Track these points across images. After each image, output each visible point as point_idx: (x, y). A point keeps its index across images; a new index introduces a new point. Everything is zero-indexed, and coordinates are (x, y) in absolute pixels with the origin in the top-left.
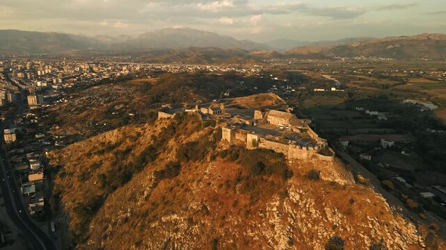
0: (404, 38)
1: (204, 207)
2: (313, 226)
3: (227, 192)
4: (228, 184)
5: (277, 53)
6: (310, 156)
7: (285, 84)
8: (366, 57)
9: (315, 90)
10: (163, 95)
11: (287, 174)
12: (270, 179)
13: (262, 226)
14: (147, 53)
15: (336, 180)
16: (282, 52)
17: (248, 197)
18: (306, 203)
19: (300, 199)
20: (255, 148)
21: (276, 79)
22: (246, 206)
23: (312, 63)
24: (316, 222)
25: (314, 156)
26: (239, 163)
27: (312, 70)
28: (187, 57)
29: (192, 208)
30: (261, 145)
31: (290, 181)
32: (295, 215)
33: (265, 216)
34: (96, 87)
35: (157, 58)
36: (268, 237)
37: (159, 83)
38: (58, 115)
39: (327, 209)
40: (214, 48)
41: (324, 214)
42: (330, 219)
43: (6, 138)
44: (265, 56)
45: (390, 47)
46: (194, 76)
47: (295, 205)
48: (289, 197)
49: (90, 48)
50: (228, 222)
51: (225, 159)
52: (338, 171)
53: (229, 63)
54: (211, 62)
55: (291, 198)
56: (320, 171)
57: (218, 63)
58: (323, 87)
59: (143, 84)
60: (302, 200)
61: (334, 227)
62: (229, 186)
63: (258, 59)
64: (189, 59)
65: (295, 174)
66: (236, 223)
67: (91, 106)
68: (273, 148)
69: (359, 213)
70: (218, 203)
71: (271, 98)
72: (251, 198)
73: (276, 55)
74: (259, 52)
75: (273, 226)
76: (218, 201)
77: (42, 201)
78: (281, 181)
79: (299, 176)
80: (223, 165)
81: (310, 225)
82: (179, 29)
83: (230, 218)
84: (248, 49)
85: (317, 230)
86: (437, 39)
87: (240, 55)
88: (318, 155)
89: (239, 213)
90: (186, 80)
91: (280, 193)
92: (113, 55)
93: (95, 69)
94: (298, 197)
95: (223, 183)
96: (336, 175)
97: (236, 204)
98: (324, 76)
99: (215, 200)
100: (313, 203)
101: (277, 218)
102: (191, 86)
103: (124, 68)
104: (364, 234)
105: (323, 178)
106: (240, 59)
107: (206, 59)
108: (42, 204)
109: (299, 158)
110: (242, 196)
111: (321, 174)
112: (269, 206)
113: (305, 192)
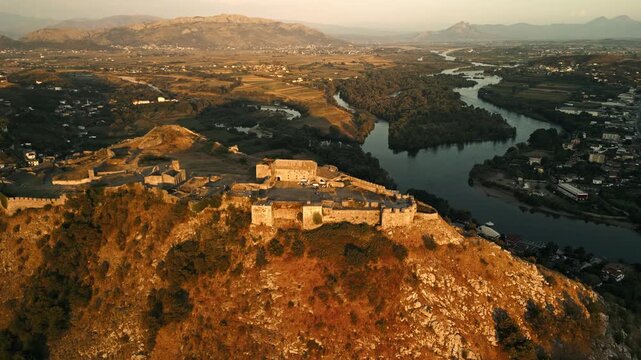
0: (200, 19)
1: (311, 344)
2: (469, 307)
3: (329, 307)
4: (320, 293)
8: (160, 45)
9: (135, 103)
12: (379, 265)
13: (415, 334)
15: (451, 241)
17: (367, 301)
18: (446, 283)
19: (437, 279)
20: (318, 226)
21: (58, 89)
22: (371, 316)
24: (469, 301)
25: (416, 218)
26: (312, 255)
30: (326, 219)
31: (409, 260)
32: (444, 301)
33: (411, 319)
36: (430, 345)
39: (471, 281)
41: (471, 288)
42: (480, 291)
45: (186, 31)
47: (435, 289)
48: (421, 281)
50: (361, 351)
51: (284, 255)
52: (449, 229)
55: (425, 282)
58: (142, 96)
60: (440, 281)
61: (490, 299)
65: (409, 248)
66: (373, 347)
68: (348, 219)
69: (496, 272)
70: (326, 328)
72: (372, 301)
75: (429, 328)
76: (325, 325)
78: (396, 262)
79: (414, 250)
80: (290, 266)
81: (465, 308)
83: (361, 343)
85: (476, 310)
86: (238, 21)
88: (421, 215)
89: (368, 331)
91: (407, 281)
94: (433, 277)
95: (311, 294)
96: (449, 234)
97: (354, 318)
98: (124, 78)
99: (319, 326)
100: (454, 279)
101: (430, 315)
104: (514, 294)
105: (438, 242)
109: (400, 225)
111: (434, 238)
112: (406, 303)
113: (436, 268)
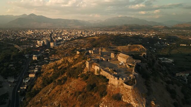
1: (59, 105)
3: (73, 99)
5: (167, 27)
6: (120, 84)
7: (165, 41)
9: (181, 45)
10: (98, 44)
11: (104, 93)
12: (95, 95)
14: (106, 27)
15: (131, 103)
16: (170, 27)
17: (81, 104)
20: (98, 74)
21: (160, 39)
23: (185, 32)
25: (122, 84)
26: (86, 82)
27: (184, 35)
28: (122, 29)
29: (55, 104)
30: (101, 73)
31: (103, 98)
34: (76, 40)
35: (110, 29)
37: (99, 39)
38: (57, 50)
40: (135, 25)
43: (34, 58)
44: (160, 28)
46: (115, 36)
49: (85, 25)
51: (82, 79)
52: (134, 97)
53: (141, 31)
54: (132, 31)
56: (122, 95)
57: (136, 31)
58: (186, 43)
59: (92, 39)
62: (75, 95)
63: (156, 30)
64: (123, 29)
65: (108, 95)
67: (69, 48)
68: (106, 76)
70: (66, 104)
71: (138, 47)
73: (166, 28)
74: (157, 27)
77: (25, 87)
78: (100, 97)
80: (79, 82)
82: (121, 17)
84: (152, 25)
87: (148, 28)
88: (124, 84)
90: (111, 38)
92: (93, 28)
93: (83, 33)
95: (74, 92)
96: (132, 99)
98: (189, 38)
99: (66, 102)
102: (112, 40)
103: (94, 33)
105: (124, 100)
106: (147, 29)
107: (130, 29)
108: (25, 88)
109: (114, 84)
110: (78, 102)
111: (123, 97)
